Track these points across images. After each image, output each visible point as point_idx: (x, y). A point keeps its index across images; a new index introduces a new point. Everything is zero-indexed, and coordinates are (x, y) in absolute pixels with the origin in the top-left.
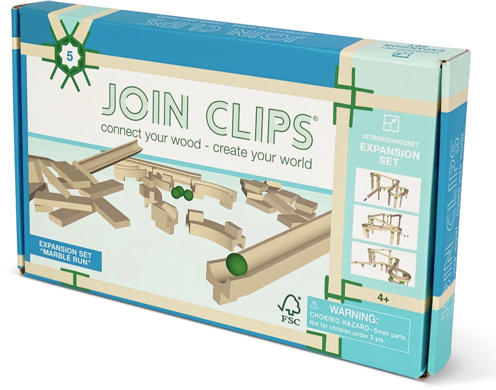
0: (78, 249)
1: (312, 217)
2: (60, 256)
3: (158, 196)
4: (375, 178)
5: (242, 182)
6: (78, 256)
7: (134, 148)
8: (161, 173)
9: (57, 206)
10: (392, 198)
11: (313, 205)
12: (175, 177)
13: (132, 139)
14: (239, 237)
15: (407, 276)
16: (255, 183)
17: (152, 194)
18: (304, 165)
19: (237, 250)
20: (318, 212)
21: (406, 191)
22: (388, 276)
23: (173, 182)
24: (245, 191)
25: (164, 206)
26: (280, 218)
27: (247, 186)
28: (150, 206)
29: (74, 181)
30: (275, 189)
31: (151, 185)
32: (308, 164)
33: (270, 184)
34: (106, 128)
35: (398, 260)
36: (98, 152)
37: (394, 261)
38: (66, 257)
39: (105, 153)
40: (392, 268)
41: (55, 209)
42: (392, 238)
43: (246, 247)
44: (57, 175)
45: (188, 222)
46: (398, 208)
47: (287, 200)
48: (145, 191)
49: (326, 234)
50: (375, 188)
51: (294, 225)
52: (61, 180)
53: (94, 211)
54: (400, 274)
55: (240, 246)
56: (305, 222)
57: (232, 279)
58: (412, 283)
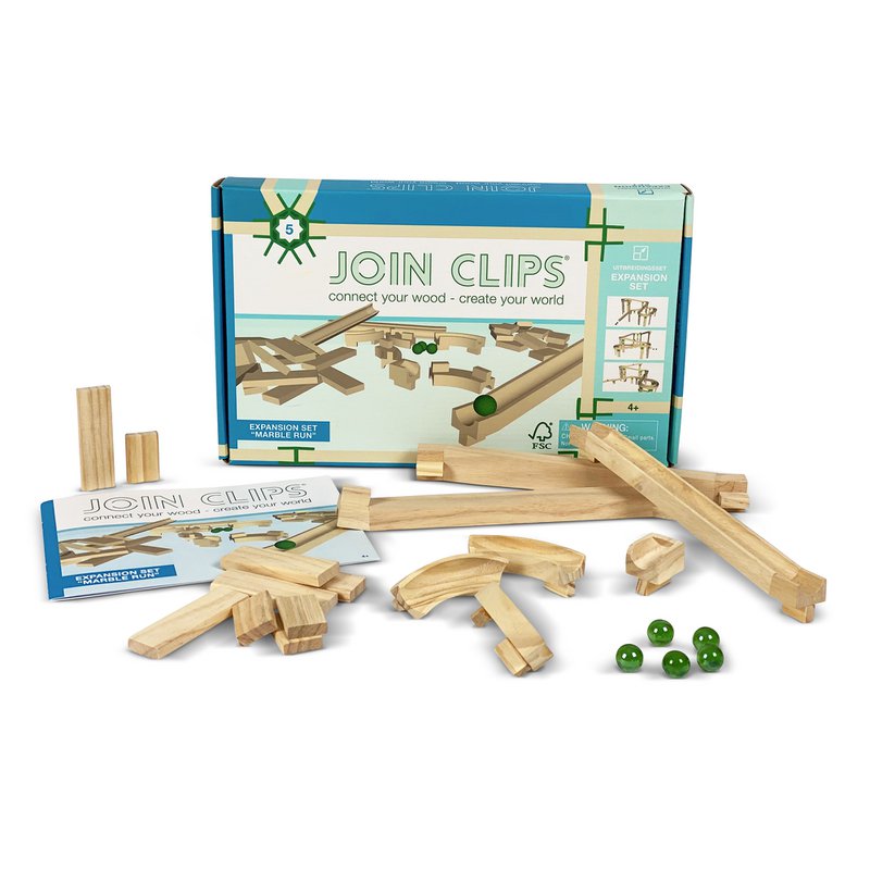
0: (300, 423)
1: (564, 348)
2: (277, 435)
3: (397, 354)
4: (626, 303)
5: (491, 327)
6: (300, 431)
7: (369, 312)
8: (401, 332)
9: (271, 385)
10: (642, 318)
11: (566, 337)
12: (416, 333)
13: (366, 303)
14: (488, 379)
15: (655, 384)
16: (505, 326)
17: (390, 355)
18: (556, 302)
19: (485, 391)
20: (570, 343)
21: (655, 310)
22: (638, 387)
23: (414, 339)
24: (494, 335)
25: (405, 364)
26: (531, 355)
27: (496, 330)
28: (388, 366)
29: (295, 355)
30: (526, 328)
31: (390, 345)
32: (560, 301)
33: (520, 324)
34: (334, 297)
35: (647, 372)
36: (326, 322)
37: (643, 373)
38: (284, 435)
39: (333, 322)
40: (642, 379)
41: (270, 388)
42: (642, 353)
43: (495, 387)
44: (273, 353)
45: (431, 374)
46: (647, 325)
47: (539, 337)
48: (382, 353)
49: (579, 360)
50: (626, 311)
51: (546, 358)
52: (278, 357)
53: (320, 382)
54: (649, 383)
55: (489, 387)
56: (558, 353)
57: (479, 420)
58: (659, 389)
